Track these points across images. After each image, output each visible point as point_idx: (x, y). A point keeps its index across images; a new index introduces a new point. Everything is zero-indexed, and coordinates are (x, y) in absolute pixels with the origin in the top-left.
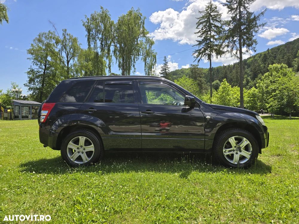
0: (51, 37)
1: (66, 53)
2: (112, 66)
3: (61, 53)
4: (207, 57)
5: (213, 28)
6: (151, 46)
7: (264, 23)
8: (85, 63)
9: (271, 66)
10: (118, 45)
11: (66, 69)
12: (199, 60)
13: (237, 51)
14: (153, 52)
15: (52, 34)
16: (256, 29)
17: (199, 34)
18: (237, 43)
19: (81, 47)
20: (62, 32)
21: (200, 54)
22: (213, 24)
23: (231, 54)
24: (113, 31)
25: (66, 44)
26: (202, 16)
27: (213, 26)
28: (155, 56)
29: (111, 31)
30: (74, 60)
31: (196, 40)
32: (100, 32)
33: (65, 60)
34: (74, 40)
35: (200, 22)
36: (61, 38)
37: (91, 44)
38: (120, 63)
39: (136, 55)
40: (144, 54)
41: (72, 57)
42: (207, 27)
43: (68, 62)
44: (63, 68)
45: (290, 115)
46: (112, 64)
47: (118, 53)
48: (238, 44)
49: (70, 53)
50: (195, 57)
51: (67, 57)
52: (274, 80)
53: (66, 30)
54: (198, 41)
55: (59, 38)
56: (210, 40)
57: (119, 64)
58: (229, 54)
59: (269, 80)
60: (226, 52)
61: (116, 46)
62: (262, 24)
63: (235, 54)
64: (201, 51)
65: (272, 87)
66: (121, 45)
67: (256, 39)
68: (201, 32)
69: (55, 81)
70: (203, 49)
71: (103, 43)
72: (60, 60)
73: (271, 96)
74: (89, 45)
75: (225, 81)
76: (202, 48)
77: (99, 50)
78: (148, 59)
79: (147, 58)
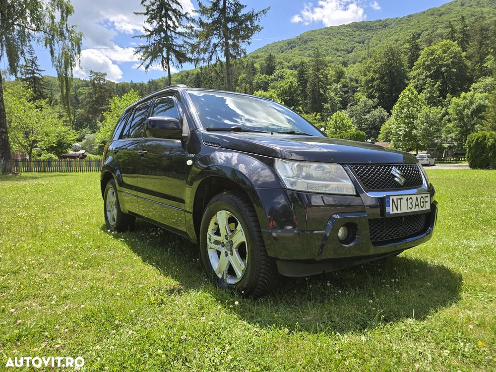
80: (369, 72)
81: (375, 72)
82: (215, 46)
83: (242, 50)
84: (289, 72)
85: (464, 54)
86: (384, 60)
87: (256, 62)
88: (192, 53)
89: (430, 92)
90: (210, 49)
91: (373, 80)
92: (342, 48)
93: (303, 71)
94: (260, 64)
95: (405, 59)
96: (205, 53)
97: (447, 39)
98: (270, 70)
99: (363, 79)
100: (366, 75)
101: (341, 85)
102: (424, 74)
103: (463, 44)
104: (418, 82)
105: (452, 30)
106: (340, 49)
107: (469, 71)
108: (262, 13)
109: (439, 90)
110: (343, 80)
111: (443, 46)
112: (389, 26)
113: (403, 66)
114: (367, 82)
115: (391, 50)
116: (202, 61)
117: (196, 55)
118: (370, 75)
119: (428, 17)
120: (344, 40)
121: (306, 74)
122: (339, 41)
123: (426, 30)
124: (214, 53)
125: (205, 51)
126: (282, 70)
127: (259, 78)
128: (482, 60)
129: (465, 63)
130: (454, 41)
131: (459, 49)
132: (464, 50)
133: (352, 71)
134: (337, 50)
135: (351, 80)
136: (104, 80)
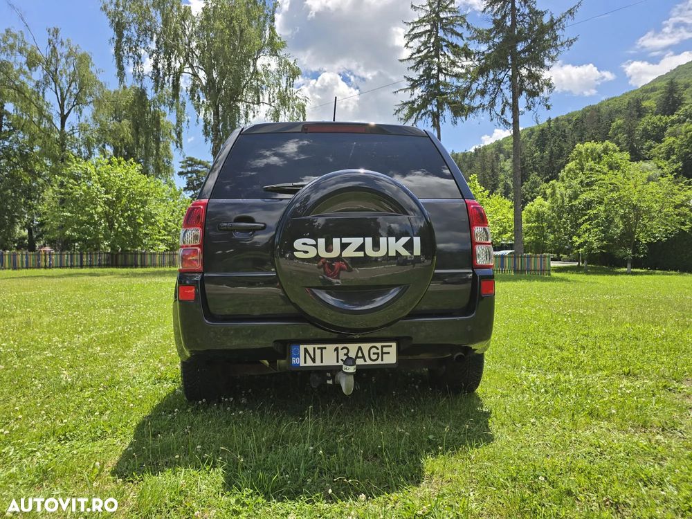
0: (12, 47)
1: (59, 94)
2: (185, 130)
3: (43, 93)
4: (430, 119)
5: (445, 48)
6: (291, 79)
7: (571, 39)
8: (112, 124)
9: (581, 145)
10: (202, 74)
11: (57, 136)
13: (505, 106)
14: (297, 97)
15: (16, 36)
16: (553, 53)
17: (412, 63)
18: (506, 86)
19: (101, 78)
20: (46, 37)
21: (412, 111)
22: (444, 40)
23: (490, 113)
24: (187, 33)
25: (56, 70)
26: (417, 20)
27: (445, 46)
28: (303, 106)
29: (185, 34)
30: (81, 113)
31: (405, 77)
32: (152, 34)
33: (55, 111)
34: (80, 59)
35: (413, 33)
36: (44, 51)
37: (125, 65)
38: (206, 123)
39: (253, 103)
40: (273, 102)
41: (74, 106)
42: (430, 47)
43: (64, 118)
44: (47, 133)
45: (629, 265)
46: (184, 125)
47: (201, 94)
48: (507, 88)
49: (68, 94)
50: (401, 119)
51: (62, 106)
52: (588, 180)
53: (57, 31)
54: (408, 79)
55: (38, 52)
56: (438, 78)
57: (205, 126)
58: (487, 113)
59: (579, 180)
60: (478, 108)
61: (195, 75)
62: (568, 41)
63: (500, 114)
64: (416, 106)
65: (586, 196)
66: (209, 74)
67: (550, 79)
68: (414, 59)
69: (26, 170)
70: (420, 101)
71: (160, 66)
72: (40, 111)
73: (587, 217)
74: (121, 68)
75: (474, 180)
76: (419, 97)
77: (149, 84)
78: (285, 113)
79: (282, 113)
117: (467, 101)
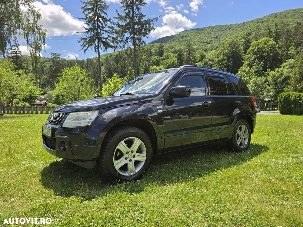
12: (86, 50)
80: (220, 55)
81: (224, 56)
82: (127, 38)
83: (143, 41)
84: (172, 55)
85: (277, 45)
86: (230, 48)
87: (152, 49)
88: (113, 42)
89: (257, 68)
90: (124, 40)
91: (223, 60)
92: (204, 41)
93: (181, 55)
94: (154, 50)
95: (242, 48)
96: (121, 43)
97: (267, 36)
98: (160, 53)
99: (217, 60)
100: (218, 57)
101: (203, 63)
102: (253, 57)
103: (276, 40)
104: (249, 62)
105: (270, 32)
106: (203, 42)
107: (280, 56)
108: (155, 19)
109: (262, 67)
110: (204, 60)
111: (264, 40)
112: (232, 29)
113: (241, 52)
114: (219, 61)
115: (233, 42)
116: (119, 48)
118: (221, 57)
119: (256, 24)
120: (205, 36)
121: (182, 56)
122: (202, 37)
123: (254, 31)
124: (127, 43)
125: (121, 41)
126: (168, 54)
127: (154, 58)
128: (288, 49)
129: (278, 51)
130: (271, 38)
131: (274, 42)
132: (277, 43)
133: (210, 55)
134: (201, 42)
135: (210, 60)
136: (60, 58)
